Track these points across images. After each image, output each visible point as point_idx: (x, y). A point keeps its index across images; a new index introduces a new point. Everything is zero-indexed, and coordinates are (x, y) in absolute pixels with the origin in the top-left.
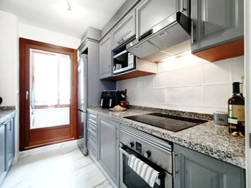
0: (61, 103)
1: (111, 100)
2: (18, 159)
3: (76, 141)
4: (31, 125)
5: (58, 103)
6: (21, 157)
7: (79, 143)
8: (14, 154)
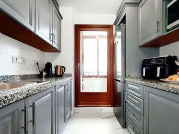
0: (100, 74)
1: (159, 69)
2: (74, 113)
3: (112, 108)
4: (81, 89)
5: (98, 74)
6: (76, 111)
7: (116, 111)
8: (71, 109)
